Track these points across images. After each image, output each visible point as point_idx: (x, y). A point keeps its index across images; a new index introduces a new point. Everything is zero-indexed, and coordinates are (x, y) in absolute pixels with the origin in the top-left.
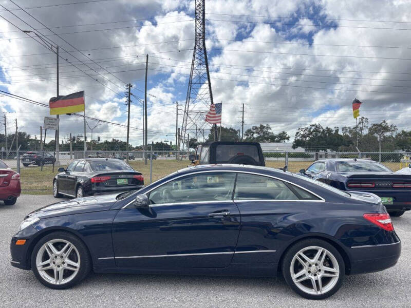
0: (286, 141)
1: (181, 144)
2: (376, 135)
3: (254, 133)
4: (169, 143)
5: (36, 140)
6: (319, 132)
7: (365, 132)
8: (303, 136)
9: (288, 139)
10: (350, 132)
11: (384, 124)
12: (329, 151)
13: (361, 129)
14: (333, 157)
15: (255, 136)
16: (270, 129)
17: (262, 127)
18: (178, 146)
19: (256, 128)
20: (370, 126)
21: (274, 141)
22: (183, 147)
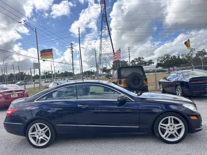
0: (152, 64)
1: (99, 71)
2: (200, 57)
3: (135, 62)
4: (93, 71)
5: (29, 75)
6: (169, 58)
7: (194, 56)
8: (161, 61)
9: (153, 63)
10: (186, 57)
11: (203, 51)
12: (175, 67)
13: (192, 55)
14: (178, 70)
15: (136, 63)
16: (144, 59)
17: (140, 58)
18: (97, 72)
19: (137, 59)
20: (196, 53)
21: (146, 65)
22: (100, 72)
